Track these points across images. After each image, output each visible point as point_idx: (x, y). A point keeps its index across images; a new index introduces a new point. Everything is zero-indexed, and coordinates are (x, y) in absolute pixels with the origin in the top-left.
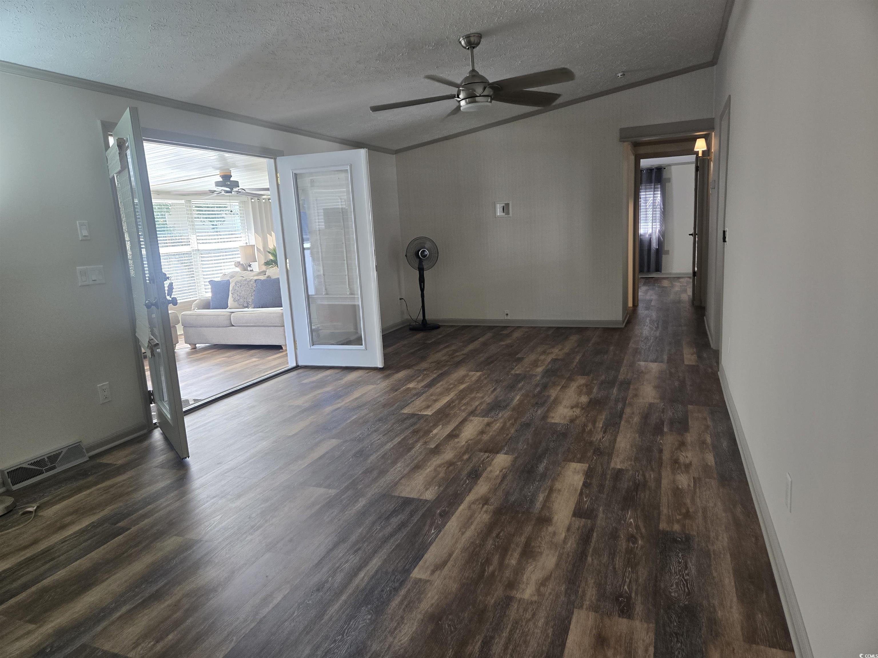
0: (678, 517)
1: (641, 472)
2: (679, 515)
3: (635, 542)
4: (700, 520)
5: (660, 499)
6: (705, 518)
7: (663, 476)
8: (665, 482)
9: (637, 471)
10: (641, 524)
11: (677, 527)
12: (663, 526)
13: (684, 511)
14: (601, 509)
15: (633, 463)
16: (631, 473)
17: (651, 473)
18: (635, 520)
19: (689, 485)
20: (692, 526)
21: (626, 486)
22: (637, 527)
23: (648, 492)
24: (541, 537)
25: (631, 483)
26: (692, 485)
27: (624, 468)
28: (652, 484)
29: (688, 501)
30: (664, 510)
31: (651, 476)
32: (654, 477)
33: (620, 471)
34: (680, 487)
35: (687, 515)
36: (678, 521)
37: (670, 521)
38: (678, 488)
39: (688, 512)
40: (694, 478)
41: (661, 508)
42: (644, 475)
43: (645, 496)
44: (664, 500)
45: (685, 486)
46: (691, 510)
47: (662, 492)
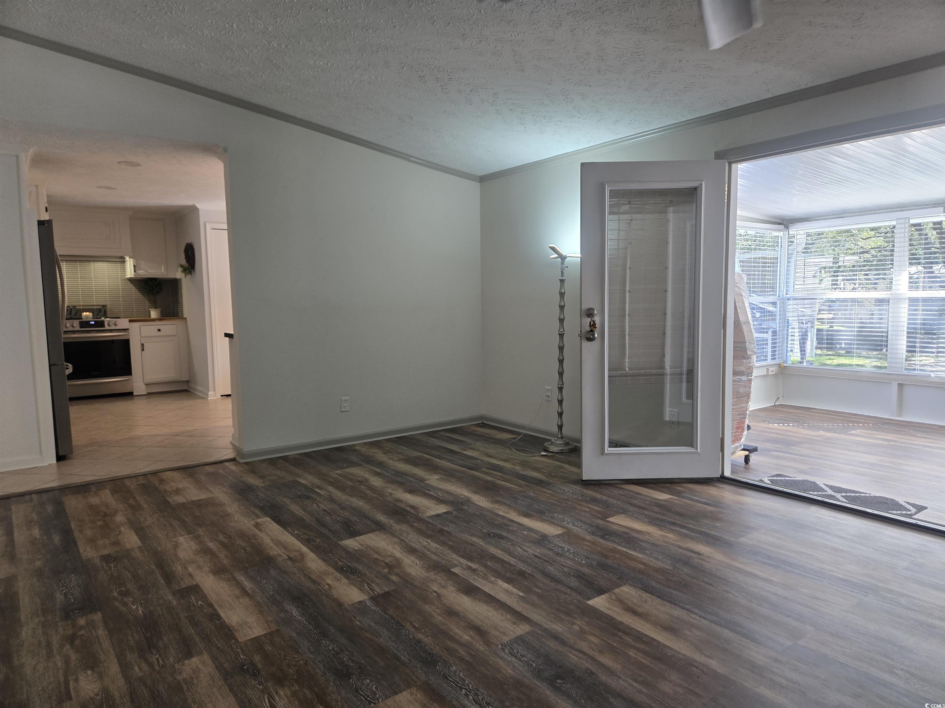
0: (83, 632)
1: (157, 668)
2: (83, 635)
3: (120, 593)
4: (55, 641)
5: (112, 643)
6: (49, 645)
7: (120, 676)
8: (114, 668)
9: (163, 666)
10: (122, 608)
11: (82, 622)
12: (97, 617)
13: (77, 642)
14: (175, 603)
15: (179, 678)
16: (171, 659)
17: (141, 674)
18: (130, 608)
19: (77, 680)
20: (64, 630)
21: (165, 638)
22: (125, 604)
23: (132, 643)
24: (208, 562)
25: (161, 644)
26: (71, 683)
27: (186, 662)
28: (131, 657)
29: (73, 656)
30: (101, 632)
31: (139, 668)
32: (133, 668)
33: (189, 655)
34: (89, 672)
35: (71, 639)
36: (82, 628)
37: (91, 625)
38: (92, 668)
39: (72, 643)
40: (71, 699)
41: (107, 633)
42: (150, 665)
43: (133, 637)
44: (106, 644)
45: (82, 679)
46: (68, 646)
47: (112, 652)
